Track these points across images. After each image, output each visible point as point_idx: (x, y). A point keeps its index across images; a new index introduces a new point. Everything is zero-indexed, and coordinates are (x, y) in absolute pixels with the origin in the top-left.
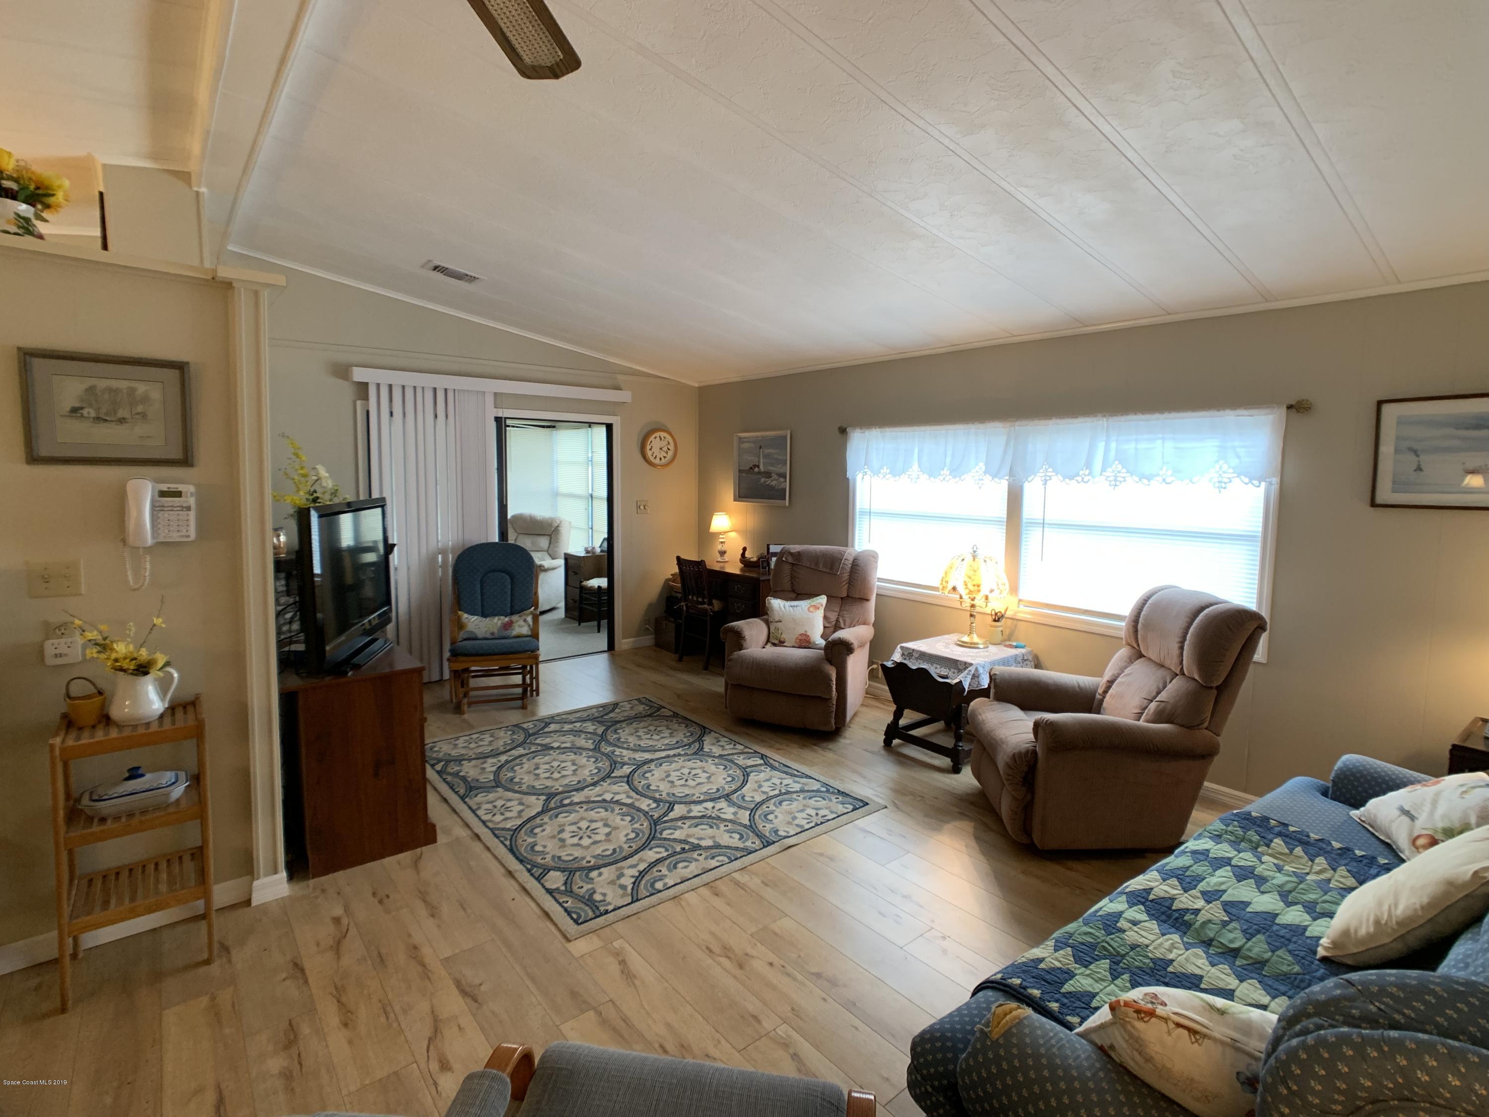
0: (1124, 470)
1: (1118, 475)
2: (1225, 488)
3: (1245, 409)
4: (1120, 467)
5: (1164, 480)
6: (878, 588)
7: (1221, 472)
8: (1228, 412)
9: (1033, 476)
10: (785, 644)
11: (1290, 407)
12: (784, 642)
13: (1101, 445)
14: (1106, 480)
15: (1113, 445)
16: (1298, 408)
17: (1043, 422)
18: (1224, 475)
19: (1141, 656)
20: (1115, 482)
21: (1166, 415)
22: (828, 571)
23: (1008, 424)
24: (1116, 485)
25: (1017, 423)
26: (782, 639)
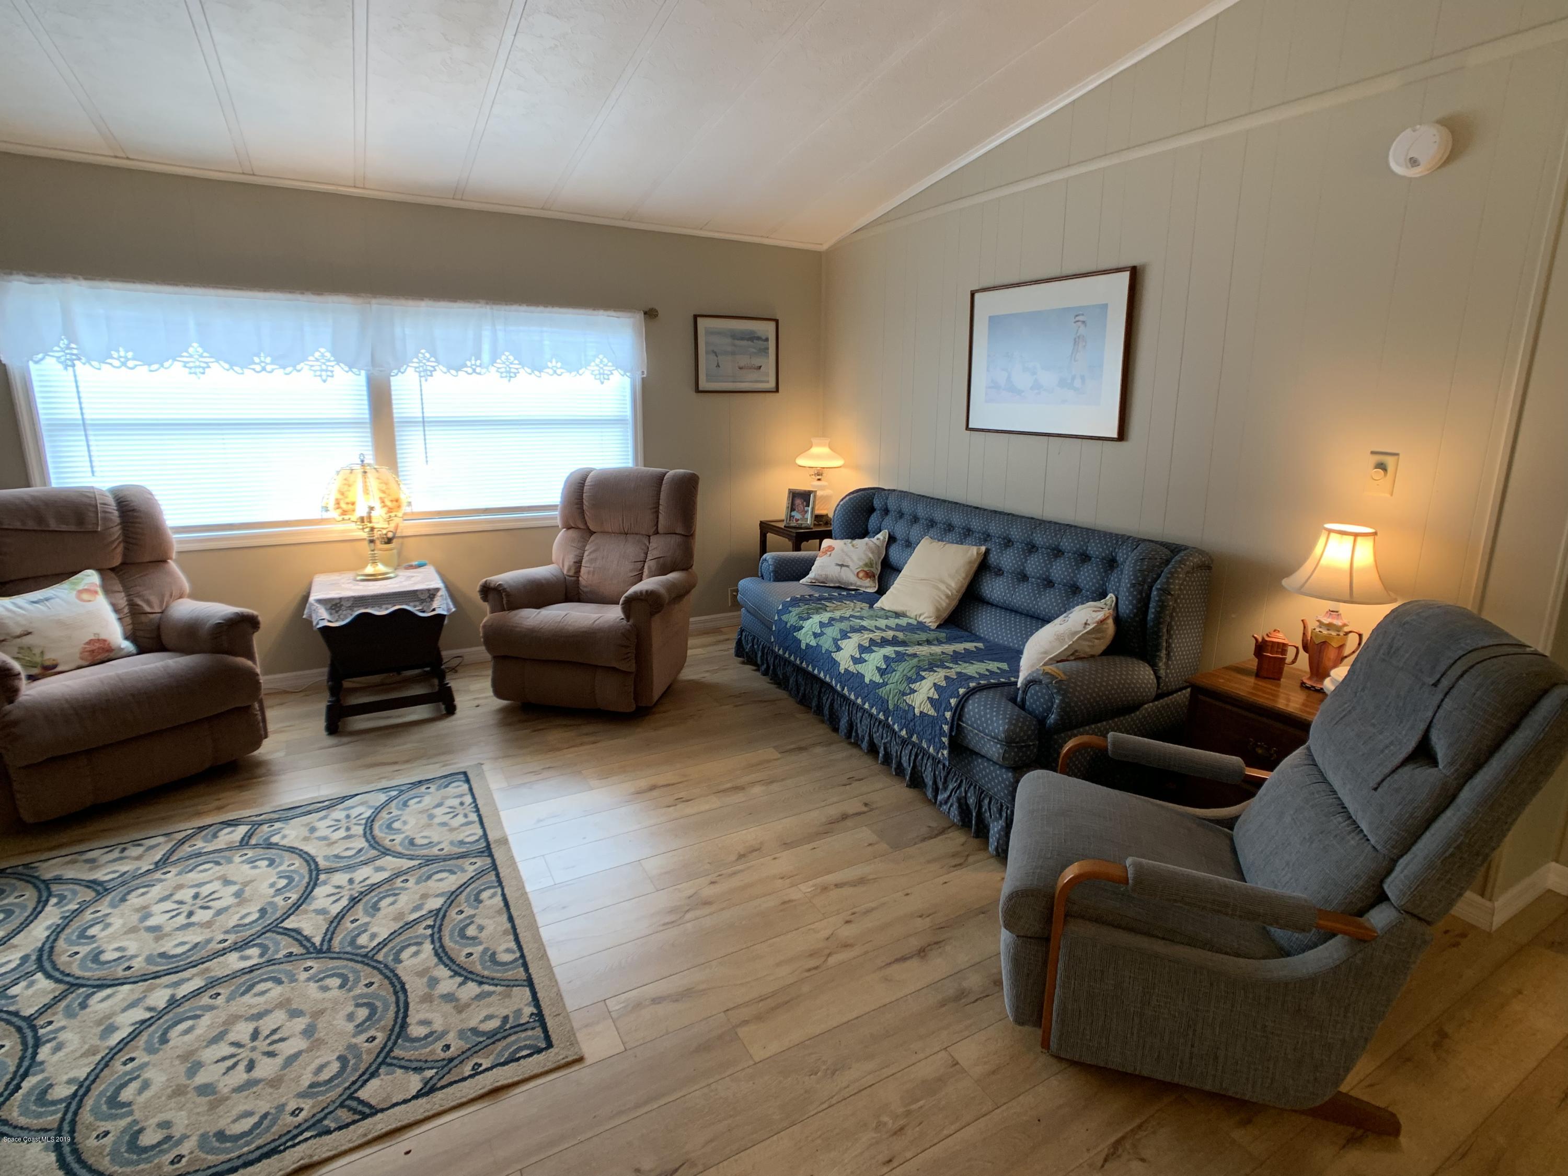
0: (516, 362)
1: (511, 366)
2: (608, 379)
3: (614, 311)
4: (511, 358)
5: (555, 372)
6: (181, 542)
7: (601, 366)
8: (601, 312)
9: (405, 366)
10: (59, 669)
11: (645, 313)
12: (55, 666)
13: (486, 334)
14: (497, 371)
15: (500, 334)
16: (650, 314)
17: (411, 303)
18: (605, 368)
19: (592, 533)
20: (510, 375)
21: (549, 309)
22: (73, 528)
23: (360, 300)
24: (511, 377)
25: (374, 301)
26: (48, 663)
